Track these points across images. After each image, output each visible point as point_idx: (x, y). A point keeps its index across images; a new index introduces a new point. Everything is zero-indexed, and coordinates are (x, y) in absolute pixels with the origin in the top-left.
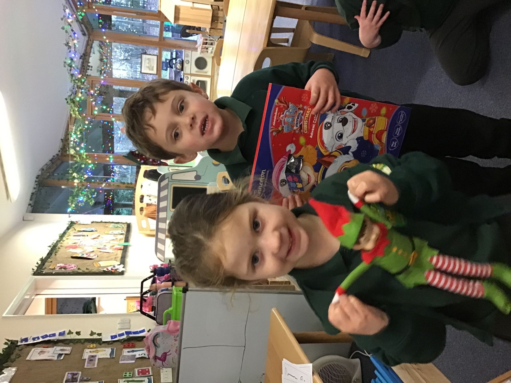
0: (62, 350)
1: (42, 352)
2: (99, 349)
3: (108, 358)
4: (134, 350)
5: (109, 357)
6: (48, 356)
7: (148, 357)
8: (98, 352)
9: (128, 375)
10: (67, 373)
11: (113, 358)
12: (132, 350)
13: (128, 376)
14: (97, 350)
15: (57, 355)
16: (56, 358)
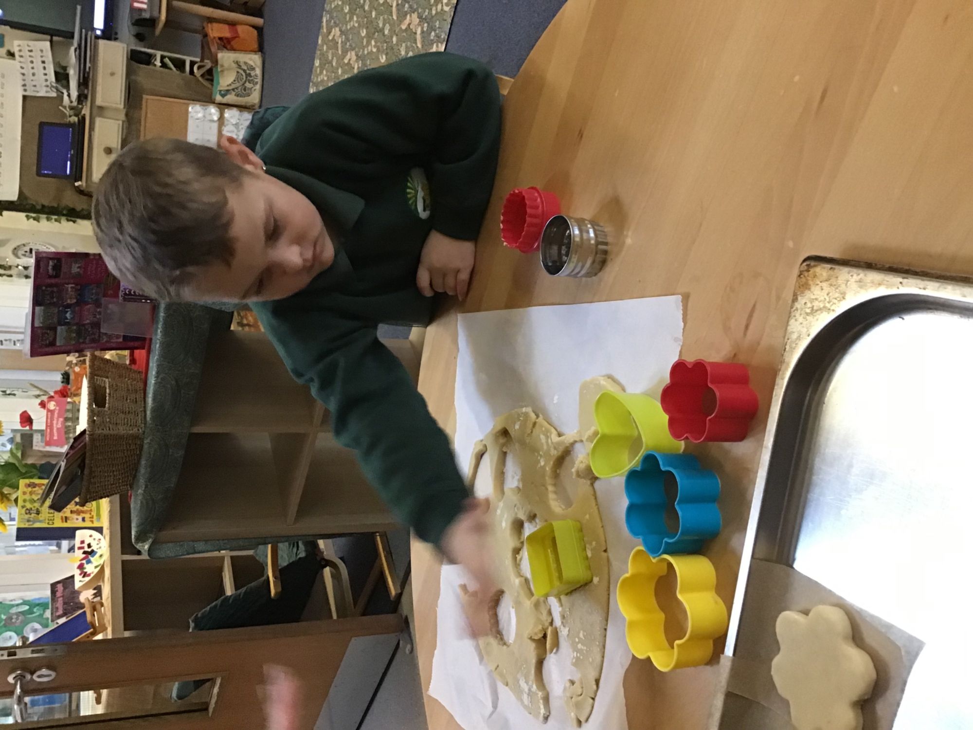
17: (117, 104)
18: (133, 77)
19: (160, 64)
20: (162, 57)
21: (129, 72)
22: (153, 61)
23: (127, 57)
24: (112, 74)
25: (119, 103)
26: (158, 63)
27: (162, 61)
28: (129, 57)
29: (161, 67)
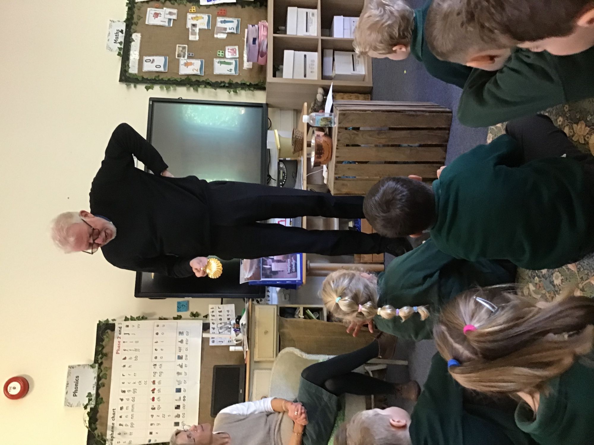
0: (170, 13)
1: (156, 15)
2: (199, 15)
3: (205, 29)
4: (226, 20)
5: (206, 27)
6: (161, 21)
7: (235, 32)
8: (197, 19)
9: (221, 53)
10: (177, 45)
11: (210, 29)
12: (223, 20)
13: (221, 56)
14: (197, 17)
15: (167, 21)
16: (166, 24)
17: (271, 358)
18: (281, 331)
19: (303, 317)
20: (305, 309)
21: (280, 326)
22: (297, 313)
23: (277, 315)
24: (266, 332)
25: (272, 356)
26: (302, 316)
27: (305, 313)
28: (279, 314)
29: (304, 318)
